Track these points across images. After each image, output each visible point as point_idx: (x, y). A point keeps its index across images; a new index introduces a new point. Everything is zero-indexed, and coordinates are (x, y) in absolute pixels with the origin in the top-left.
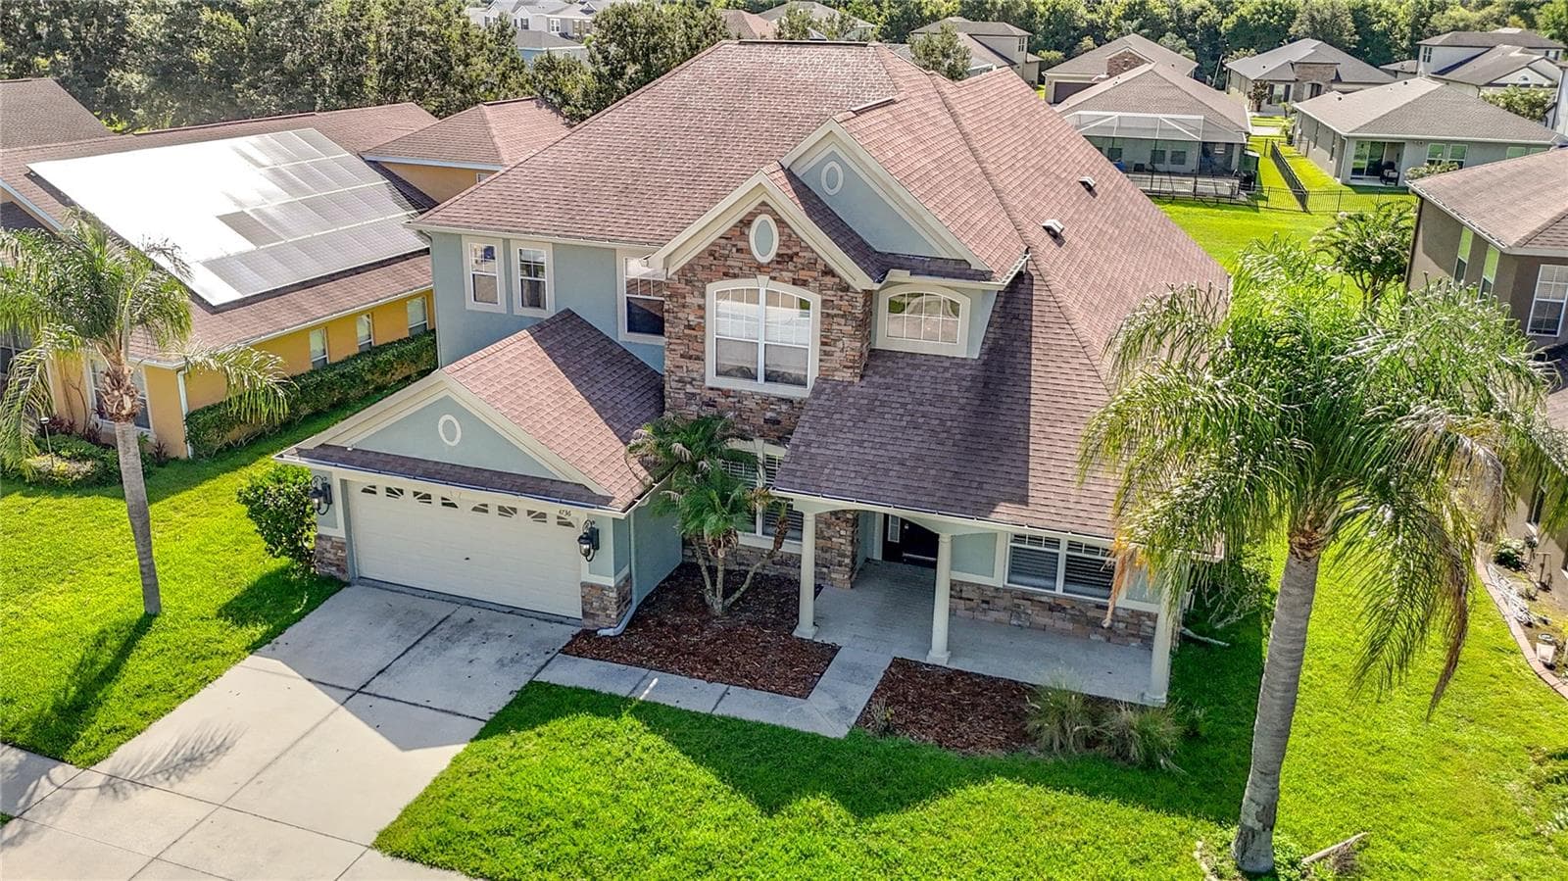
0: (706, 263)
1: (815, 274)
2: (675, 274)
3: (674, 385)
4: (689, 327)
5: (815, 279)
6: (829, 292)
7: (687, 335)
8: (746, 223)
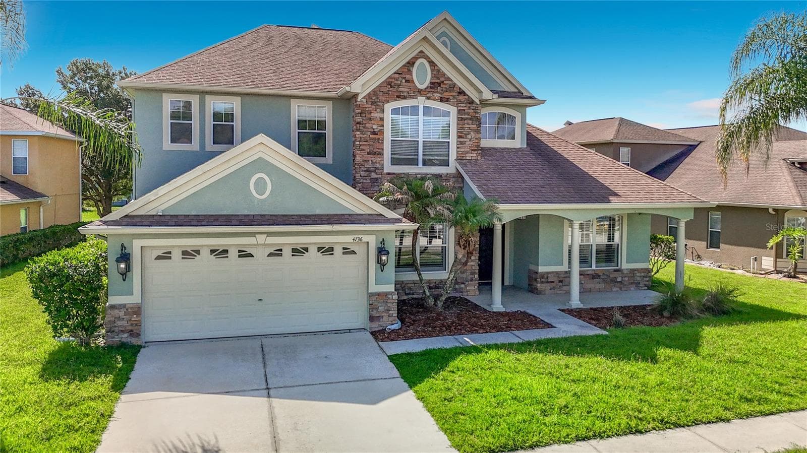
0: (385, 90)
1: (454, 94)
2: (364, 98)
3: (363, 174)
4: (374, 133)
5: (454, 97)
6: (462, 105)
7: (371, 139)
8: (411, 63)
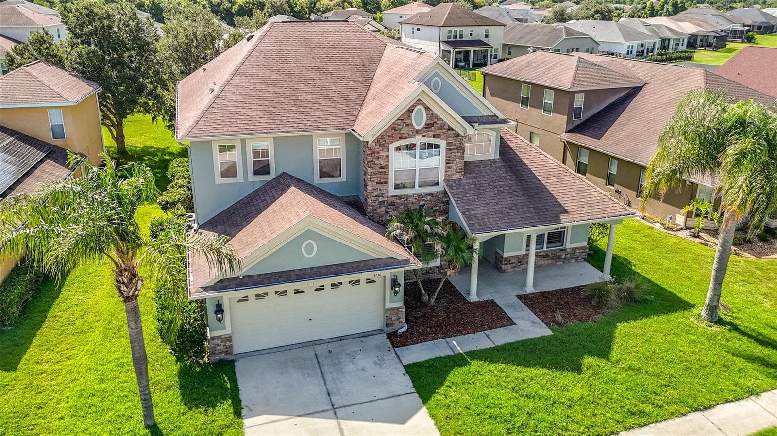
0: (390, 134)
3: (373, 199)
4: (381, 168)
5: (444, 133)
6: (450, 139)
7: (379, 172)
8: (410, 111)
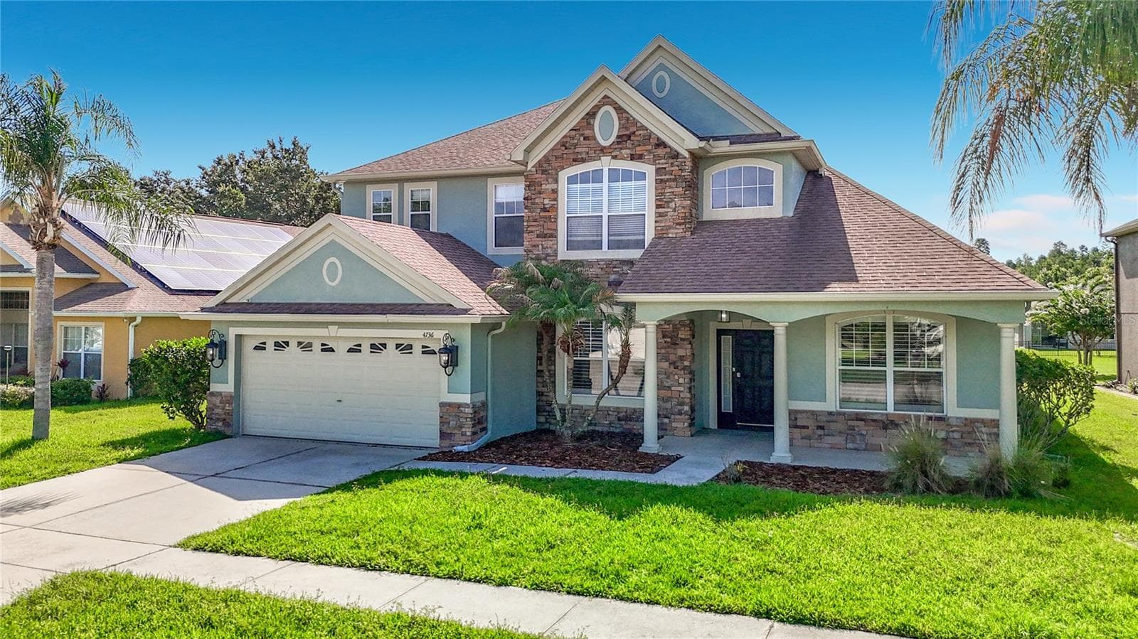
0: (559, 153)
1: (650, 147)
2: (533, 167)
4: (545, 210)
5: (650, 152)
6: (661, 161)
8: (592, 115)
